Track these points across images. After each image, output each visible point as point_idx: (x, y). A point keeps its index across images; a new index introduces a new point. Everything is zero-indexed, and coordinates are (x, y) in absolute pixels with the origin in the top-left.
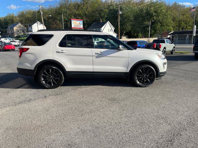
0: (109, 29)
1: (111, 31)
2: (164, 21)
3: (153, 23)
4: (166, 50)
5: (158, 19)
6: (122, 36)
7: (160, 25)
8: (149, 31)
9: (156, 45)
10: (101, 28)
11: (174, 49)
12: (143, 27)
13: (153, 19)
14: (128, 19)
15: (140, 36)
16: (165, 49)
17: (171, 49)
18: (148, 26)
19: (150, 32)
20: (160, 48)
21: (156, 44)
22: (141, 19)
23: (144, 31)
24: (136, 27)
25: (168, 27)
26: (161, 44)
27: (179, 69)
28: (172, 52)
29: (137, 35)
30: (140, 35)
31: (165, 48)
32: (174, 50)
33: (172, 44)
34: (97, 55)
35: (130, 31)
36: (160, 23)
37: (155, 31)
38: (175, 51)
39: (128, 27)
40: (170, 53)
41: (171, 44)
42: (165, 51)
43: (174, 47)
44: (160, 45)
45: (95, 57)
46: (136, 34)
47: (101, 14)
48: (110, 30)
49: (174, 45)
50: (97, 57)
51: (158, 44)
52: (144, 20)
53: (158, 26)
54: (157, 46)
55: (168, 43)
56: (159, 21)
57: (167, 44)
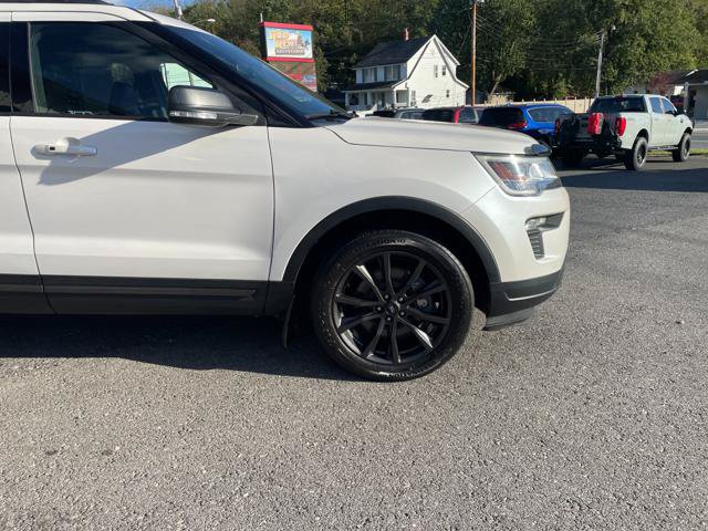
0: (436, 68)
1: (444, 74)
2: (659, 28)
3: (614, 39)
4: (650, 144)
5: (635, 20)
6: (490, 92)
7: (644, 43)
8: (599, 72)
9: (601, 121)
10: (406, 61)
11: (687, 136)
12: (576, 55)
13: (617, 20)
14: (517, 26)
15: (564, 90)
16: (642, 140)
17: (674, 138)
18: (593, 52)
19: (603, 73)
20: (621, 133)
21: (600, 117)
22: (565, 23)
23: (577, 72)
24: (547, 56)
25: (674, 55)
26: (624, 115)
27: (686, 239)
28: (676, 154)
29: (550, 87)
30: (562, 85)
31: (643, 133)
32: (688, 143)
33: (680, 117)
34: (46, 163)
35: (525, 72)
36: (645, 36)
37: (622, 69)
38: (692, 150)
39: (515, 57)
40: (671, 159)
41: (676, 114)
42: (643, 148)
43: (688, 131)
44: (619, 119)
45: (36, 177)
46: (545, 86)
47: (414, 9)
48: (440, 71)
49: (688, 123)
50: (49, 177)
51: (612, 117)
52: (578, 26)
53: (636, 49)
54: (605, 125)
55: (661, 112)
56: (640, 28)
57: (655, 115)
